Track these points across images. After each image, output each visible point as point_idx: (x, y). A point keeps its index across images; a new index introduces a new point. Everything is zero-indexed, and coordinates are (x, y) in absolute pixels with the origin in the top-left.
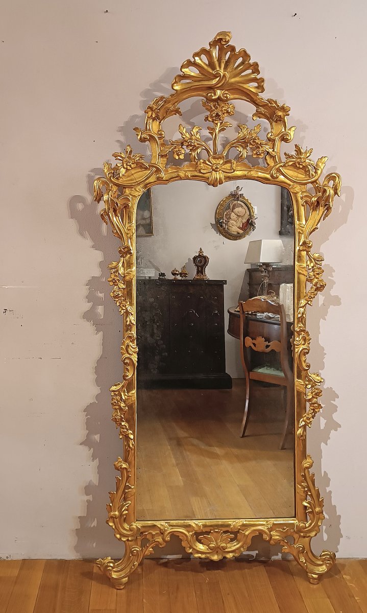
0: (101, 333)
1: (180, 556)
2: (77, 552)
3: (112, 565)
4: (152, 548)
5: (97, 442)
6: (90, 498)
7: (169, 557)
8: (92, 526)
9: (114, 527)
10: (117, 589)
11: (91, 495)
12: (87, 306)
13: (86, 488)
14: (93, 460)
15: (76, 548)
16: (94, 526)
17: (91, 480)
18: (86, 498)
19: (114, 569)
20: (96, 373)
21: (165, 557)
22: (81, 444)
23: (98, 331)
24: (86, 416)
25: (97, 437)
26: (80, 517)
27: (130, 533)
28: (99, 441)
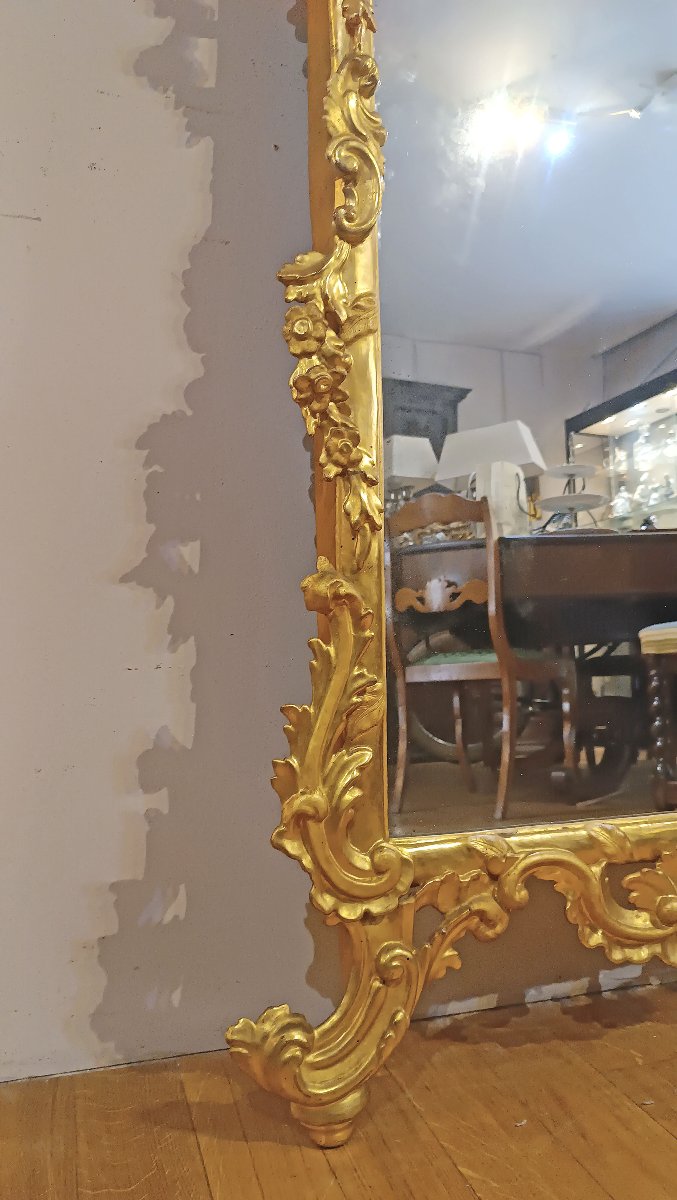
0: (206, 145)
1: (489, 1001)
2: (102, 1038)
3: (297, 1035)
4: (454, 945)
5: (191, 571)
6: (160, 800)
8: (168, 918)
9: (307, 861)
10: (323, 1148)
11: (164, 792)
12: (155, 30)
13: (145, 760)
14: (173, 646)
15: (100, 1021)
16: (176, 917)
17: (164, 728)
18: (140, 802)
19: (310, 1058)
20: (188, 295)
21: (441, 1009)
22: (125, 579)
23: (195, 131)
24: (148, 463)
25: (190, 553)
26: (114, 887)
27: (374, 883)
28: (196, 569)
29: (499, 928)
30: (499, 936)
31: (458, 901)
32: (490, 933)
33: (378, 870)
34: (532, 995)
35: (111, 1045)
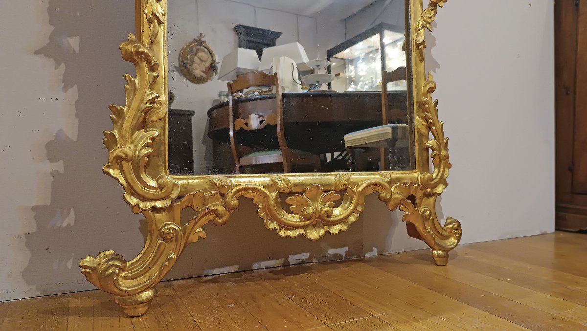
1: (235, 268)
2: (28, 283)
3: (117, 263)
4: (202, 227)
5: (74, 51)
6: (59, 166)
7: (216, 271)
8: (65, 224)
11: (61, 162)
13: (49, 146)
14: (65, 89)
15: (27, 275)
16: (69, 225)
17: (61, 130)
18: (49, 167)
21: (210, 272)
22: (37, 53)
25: (74, 42)
26: (34, 209)
27: (158, 193)
28: (77, 51)
29: (224, 219)
30: (224, 223)
31: (204, 205)
32: (220, 221)
33: (160, 187)
34: (256, 266)
35: (34, 287)
